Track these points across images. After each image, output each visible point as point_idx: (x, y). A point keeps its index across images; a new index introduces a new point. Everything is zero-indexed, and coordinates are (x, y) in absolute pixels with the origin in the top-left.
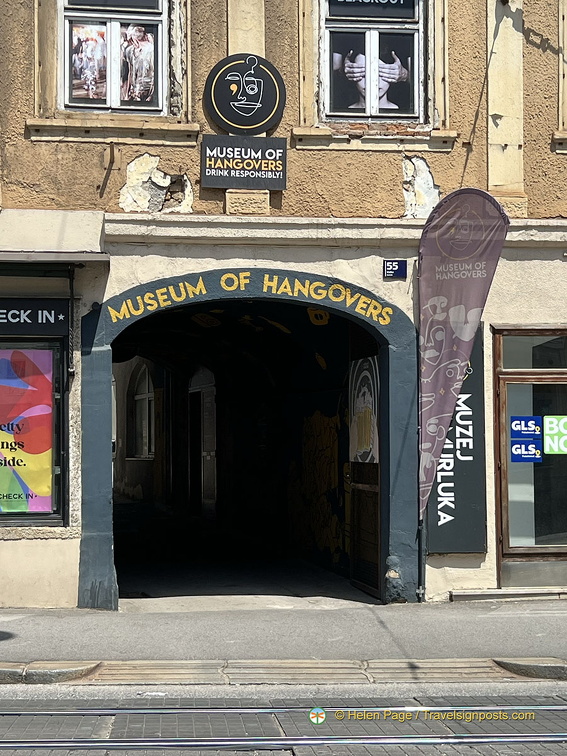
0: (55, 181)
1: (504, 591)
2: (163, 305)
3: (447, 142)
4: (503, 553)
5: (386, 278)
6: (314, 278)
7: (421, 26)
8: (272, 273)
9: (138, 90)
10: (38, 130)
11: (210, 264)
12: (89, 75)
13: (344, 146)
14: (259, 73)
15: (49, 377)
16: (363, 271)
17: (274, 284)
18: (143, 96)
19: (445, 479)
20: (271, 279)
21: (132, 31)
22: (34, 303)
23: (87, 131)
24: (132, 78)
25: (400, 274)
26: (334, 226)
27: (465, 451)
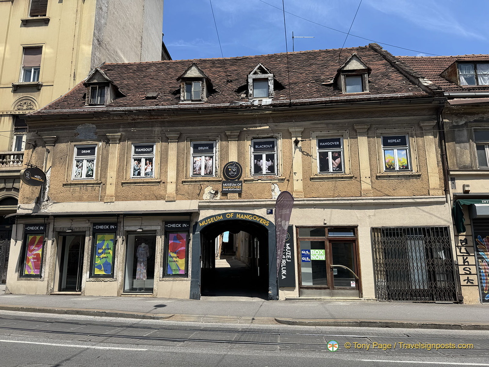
0: (188, 193)
1: (300, 298)
2: (212, 222)
3: (283, 180)
4: (301, 287)
5: (267, 214)
6: (249, 214)
7: (276, 152)
8: (239, 213)
9: (208, 171)
10: (185, 182)
11: (224, 211)
12: (197, 168)
13: (257, 182)
14: (236, 166)
15: (185, 240)
16: (262, 212)
17: (239, 216)
18: (209, 173)
19: (283, 266)
20: (238, 215)
21: (207, 158)
22: (182, 222)
23: (196, 181)
24: (207, 168)
25: (271, 213)
26: (254, 201)
27: (289, 259)
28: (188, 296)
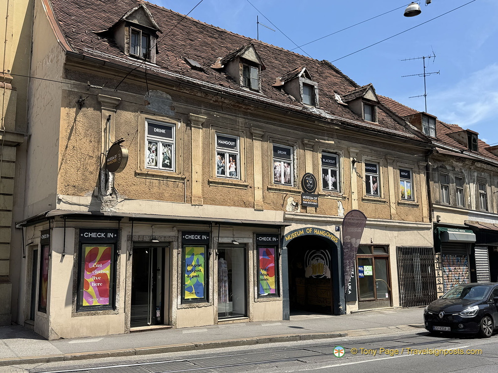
0: (273, 203)
1: (360, 310)
2: (296, 236)
3: (345, 198)
4: (359, 301)
5: (336, 231)
6: (324, 230)
7: (338, 169)
8: (316, 228)
9: (287, 180)
10: (270, 189)
11: (304, 226)
12: (278, 175)
13: (327, 197)
15: (274, 256)
16: (331, 228)
17: (316, 232)
18: (288, 182)
20: (316, 230)
21: (286, 165)
22: (271, 236)
23: (280, 190)
24: (286, 177)
25: (338, 230)
26: (328, 217)
28: (281, 318)
